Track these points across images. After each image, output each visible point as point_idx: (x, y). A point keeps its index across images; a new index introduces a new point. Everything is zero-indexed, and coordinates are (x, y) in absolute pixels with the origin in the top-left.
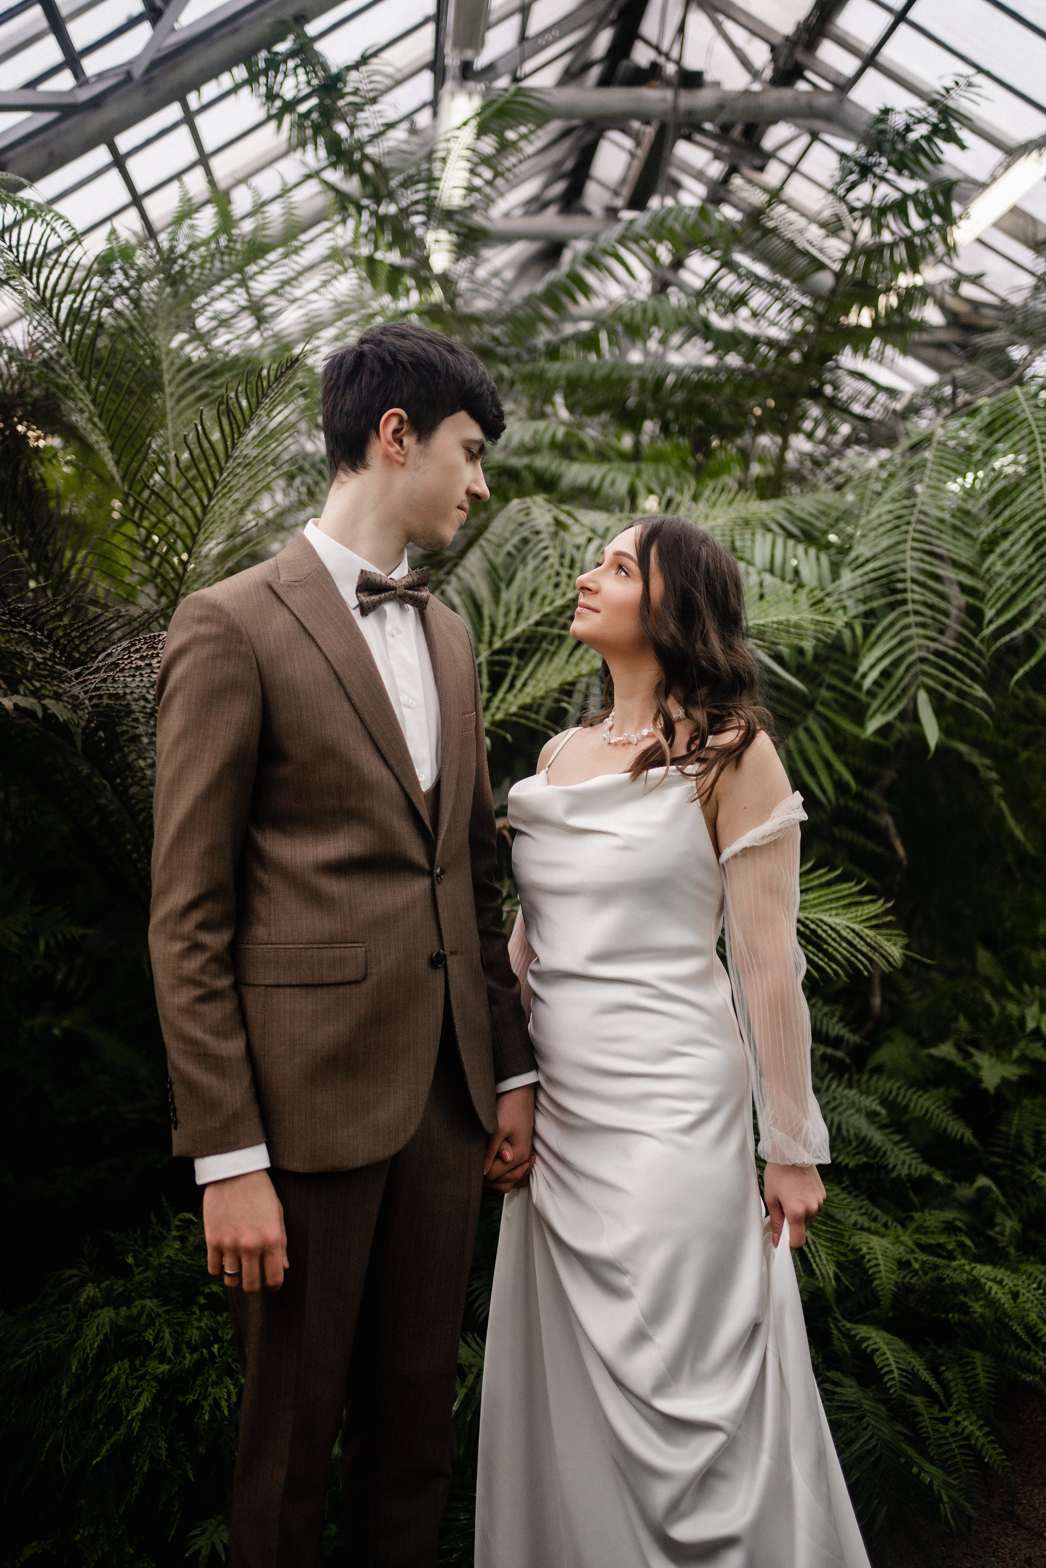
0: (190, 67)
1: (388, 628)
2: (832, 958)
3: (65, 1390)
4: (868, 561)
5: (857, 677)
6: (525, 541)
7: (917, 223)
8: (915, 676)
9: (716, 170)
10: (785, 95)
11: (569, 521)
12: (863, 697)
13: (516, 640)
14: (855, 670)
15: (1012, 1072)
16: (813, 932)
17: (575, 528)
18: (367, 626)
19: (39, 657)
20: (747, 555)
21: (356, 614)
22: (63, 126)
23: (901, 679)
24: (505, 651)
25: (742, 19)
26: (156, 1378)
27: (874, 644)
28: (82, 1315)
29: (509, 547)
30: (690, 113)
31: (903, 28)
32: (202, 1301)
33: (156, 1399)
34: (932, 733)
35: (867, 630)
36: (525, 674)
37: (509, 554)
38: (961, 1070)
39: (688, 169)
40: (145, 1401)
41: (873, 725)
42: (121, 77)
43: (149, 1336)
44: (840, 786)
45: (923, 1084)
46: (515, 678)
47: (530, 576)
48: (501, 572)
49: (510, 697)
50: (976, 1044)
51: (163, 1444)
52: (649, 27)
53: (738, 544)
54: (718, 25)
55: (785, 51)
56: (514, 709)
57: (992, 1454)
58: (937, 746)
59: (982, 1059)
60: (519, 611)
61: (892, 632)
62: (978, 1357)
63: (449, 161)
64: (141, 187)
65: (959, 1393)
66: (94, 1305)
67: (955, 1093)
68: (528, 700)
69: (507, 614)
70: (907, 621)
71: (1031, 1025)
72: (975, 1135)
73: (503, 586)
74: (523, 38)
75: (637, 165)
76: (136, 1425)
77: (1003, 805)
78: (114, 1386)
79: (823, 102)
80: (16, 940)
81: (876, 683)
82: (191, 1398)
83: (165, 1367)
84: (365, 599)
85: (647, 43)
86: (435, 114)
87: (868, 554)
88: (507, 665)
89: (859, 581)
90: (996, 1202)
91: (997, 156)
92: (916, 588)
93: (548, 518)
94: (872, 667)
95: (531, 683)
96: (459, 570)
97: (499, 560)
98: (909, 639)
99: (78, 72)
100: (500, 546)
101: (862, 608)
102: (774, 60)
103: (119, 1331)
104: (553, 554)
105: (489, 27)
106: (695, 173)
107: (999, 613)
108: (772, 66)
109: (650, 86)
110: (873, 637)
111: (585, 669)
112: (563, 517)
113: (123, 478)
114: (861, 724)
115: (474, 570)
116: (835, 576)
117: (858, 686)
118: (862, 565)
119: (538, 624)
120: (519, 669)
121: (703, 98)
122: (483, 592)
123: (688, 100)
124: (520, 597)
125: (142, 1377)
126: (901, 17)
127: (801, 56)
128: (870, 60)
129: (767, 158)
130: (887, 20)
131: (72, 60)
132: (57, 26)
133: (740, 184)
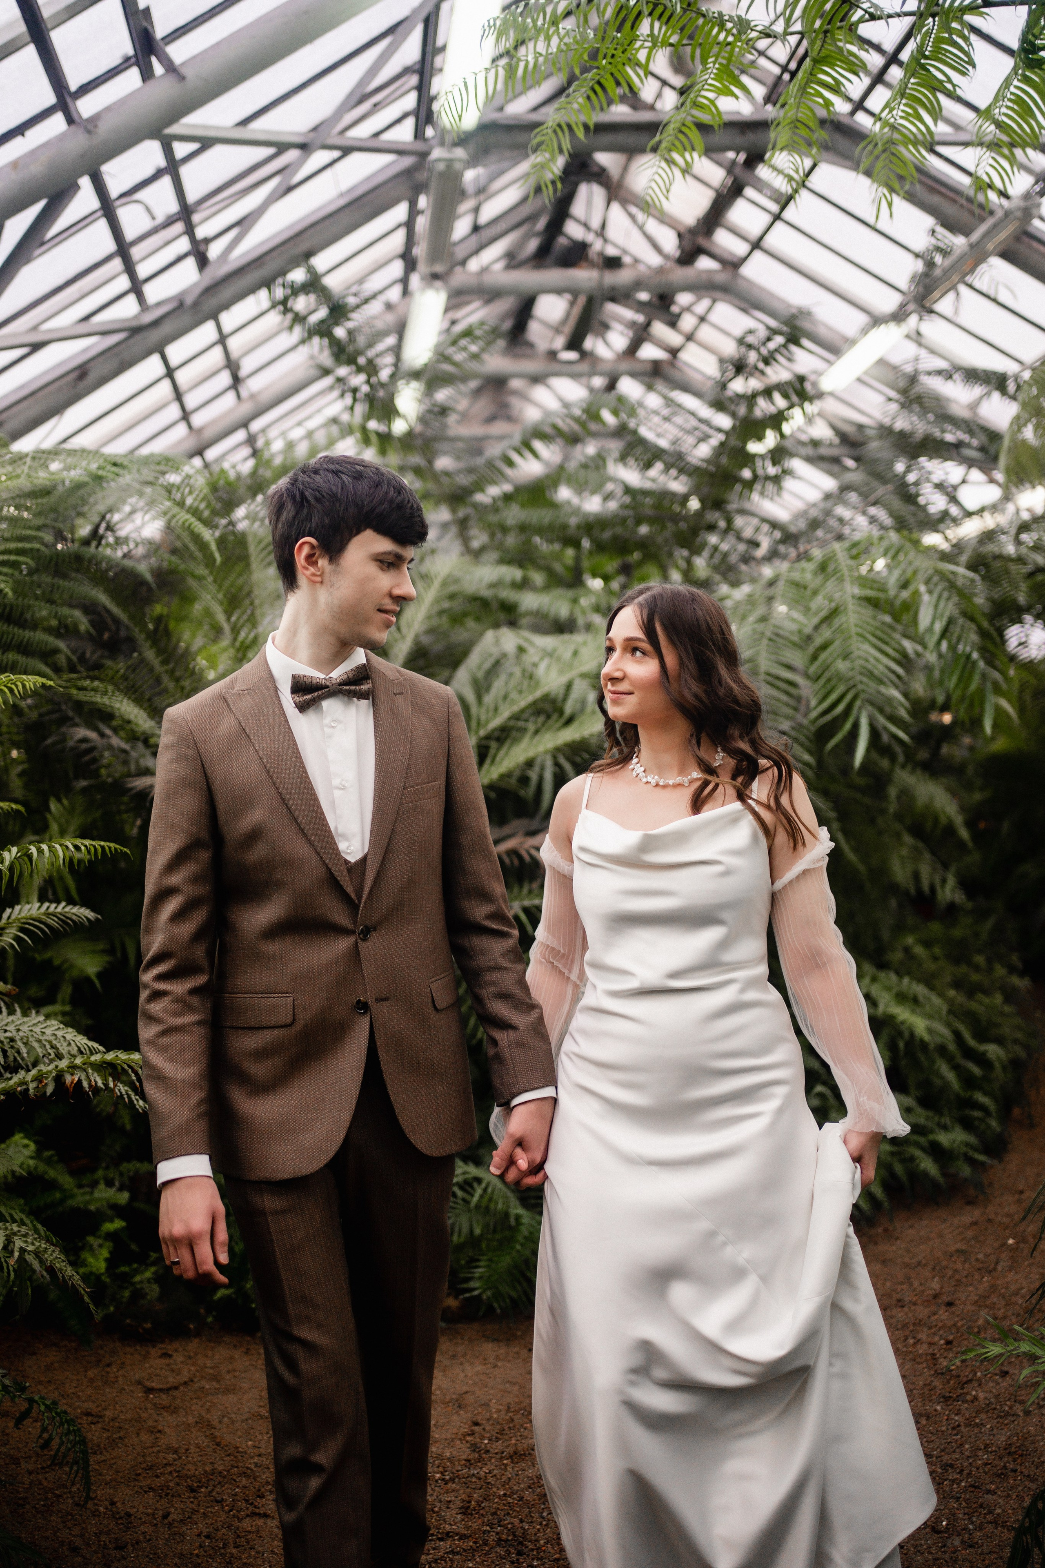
0: (226, 293)
1: (327, 720)
6: (497, 662)
9: (639, 319)
10: (689, 270)
11: (527, 644)
13: (494, 730)
17: (531, 650)
22: (132, 341)
24: (488, 737)
30: (613, 289)
31: (779, 225)
36: (502, 753)
37: (487, 671)
39: (615, 318)
42: (177, 303)
46: (495, 755)
47: (502, 686)
48: (482, 683)
52: (578, 209)
54: (632, 216)
55: (690, 236)
60: (496, 709)
69: (487, 712)
73: (483, 692)
74: (476, 226)
79: (722, 278)
84: (298, 699)
85: (577, 221)
86: (406, 292)
88: (489, 748)
91: (862, 319)
93: (513, 644)
95: (506, 758)
97: (480, 674)
99: (141, 298)
102: (680, 246)
104: (517, 672)
106: (621, 321)
107: (821, 702)
108: (678, 248)
109: (580, 267)
111: (541, 749)
112: (523, 642)
120: (498, 750)
121: (623, 277)
122: (470, 697)
123: (613, 278)
124: (496, 700)
126: (777, 217)
127: (702, 241)
128: (757, 245)
129: (678, 316)
130: (767, 218)
131: (136, 288)
132: (129, 268)
133: (659, 329)
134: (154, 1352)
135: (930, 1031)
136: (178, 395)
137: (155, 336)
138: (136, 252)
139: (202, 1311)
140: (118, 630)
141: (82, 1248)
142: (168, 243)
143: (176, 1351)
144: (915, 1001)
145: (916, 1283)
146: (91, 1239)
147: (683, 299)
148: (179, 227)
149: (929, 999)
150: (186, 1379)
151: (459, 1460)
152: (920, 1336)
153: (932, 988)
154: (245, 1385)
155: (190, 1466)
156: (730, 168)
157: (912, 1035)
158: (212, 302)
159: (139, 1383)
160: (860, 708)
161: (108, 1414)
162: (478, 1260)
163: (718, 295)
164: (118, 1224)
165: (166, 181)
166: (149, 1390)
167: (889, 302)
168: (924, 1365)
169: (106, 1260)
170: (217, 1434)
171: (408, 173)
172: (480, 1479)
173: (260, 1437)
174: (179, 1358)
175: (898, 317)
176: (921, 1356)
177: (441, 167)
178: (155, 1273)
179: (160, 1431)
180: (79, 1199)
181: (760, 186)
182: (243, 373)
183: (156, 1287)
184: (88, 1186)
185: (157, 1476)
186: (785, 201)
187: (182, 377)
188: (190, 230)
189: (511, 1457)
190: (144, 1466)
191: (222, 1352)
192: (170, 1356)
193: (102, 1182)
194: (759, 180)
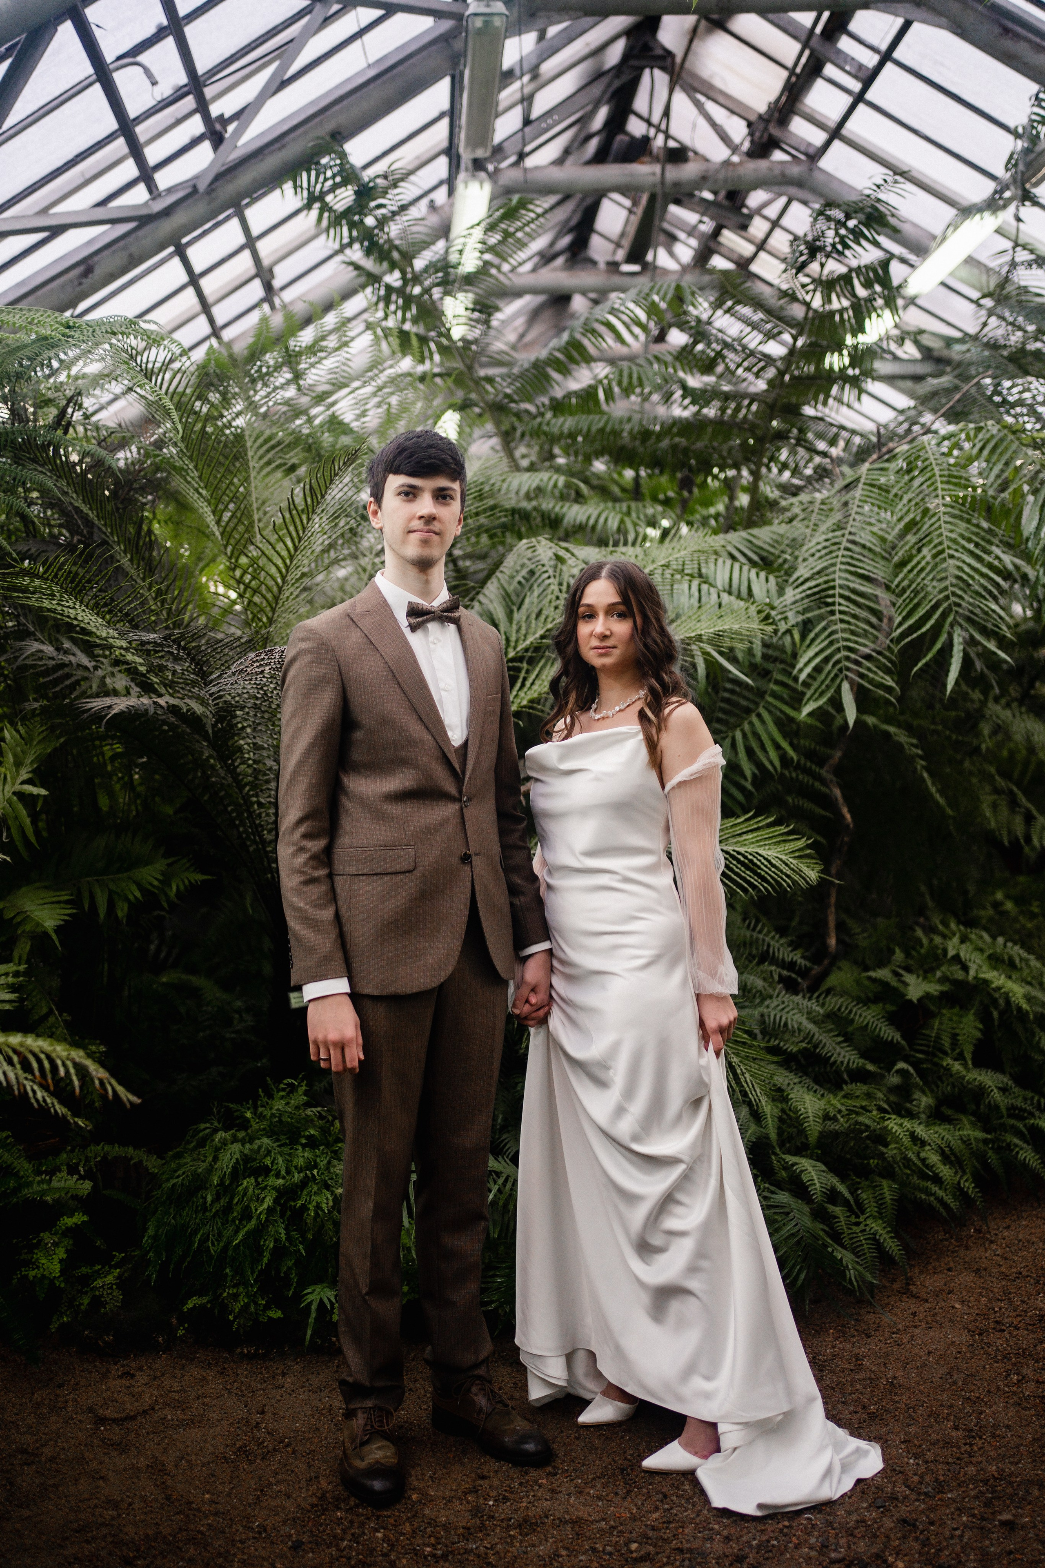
0: (245, 179)
1: (431, 639)
2: (764, 879)
3: (209, 1198)
4: (807, 580)
5: (795, 672)
6: (532, 573)
7: (861, 292)
8: (840, 670)
9: (707, 227)
10: (762, 165)
11: (567, 555)
12: (800, 688)
13: (526, 650)
14: (794, 667)
15: (933, 988)
16: (751, 861)
17: (571, 561)
18: (415, 640)
19: (178, 668)
20: (711, 580)
21: (407, 631)
22: (140, 233)
23: (829, 672)
24: (518, 658)
25: (721, 99)
26: (274, 1188)
27: (809, 646)
28: (217, 1149)
29: (519, 578)
30: (677, 184)
31: (861, 107)
32: (304, 1141)
33: (276, 1201)
34: (851, 714)
35: (803, 637)
36: (533, 676)
37: (520, 583)
38: (895, 989)
39: (681, 225)
40: (268, 1202)
41: (806, 710)
42: (189, 190)
43: (268, 1161)
44: (784, 759)
45: (866, 1001)
46: (525, 679)
47: (536, 601)
48: (514, 598)
49: (522, 694)
50: (908, 970)
51: (283, 1232)
52: (640, 103)
53: (704, 571)
54: (699, 105)
55: (761, 126)
56: (525, 703)
57: (892, 1245)
58: (856, 722)
59: (910, 979)
60: (528, 627)
61: (823, 636)
62: (885, 1183)
63: (465, 253)
64: (198, 269)
65: (871, 1208)
66: (224, 1143)
67: (890, 1008)
68: (536, 695)
69: (518, 631)
70: (834, 628)
71: (951, 953)
72: (903, 1037)
73: (515, 608)
74: (527, 122)
75: (635, 220)
76: (263, 1217)
77: (925, 775)
78: (245, 1194)
79: (795, 171)
80: (156, 883)
81: (809, 676)
82: (299, 1203)
83: (281, 1181)
84: (413, 621)
85: (639, 116)
86: (451, 192)
87: (807, 576)
88: (519, 670)
89: (799, 597)
90: (916, 1085)
91: (950, 213)
92: (842, 601)
93: (550, 554)
94: (806, 664)
95: (538, 682)
96: (481, 597)
97: (510, 589)
98: (837, 641)
99: (151, 186)
100: (512, 577)
101: (800, 618)
102: (751, 134)
103: (246, 1159)
104: (554, 582)
105: (497, 116)
106: (688, 229)
107: (905, 619)
108: (749, 139)
109: (643, 163)
110: (808, 642)
112: (562, 553)
113: (222, 534)
114: (798, 709)
115: (492, 596)
116: (781, 592)
117: (796, 679)
118: (802, 583)
119: (542, 637)
120: (528, 672)
121: (689, 170)
122: (500, 614)
123: (673, 173)
124: (528, 617)
125: (265, 1187)
126: (859, 98)
127: (774, 131)
128: (836, 133)
129: (750, 217)
130: (848, 100)
131: (146, 175)
132: (136, 150)
133: (729, 237)
134: (116, 1370)
135: (1029, 998)
136: (206, 307)
137: (166, 226)
138: (142, 131)
139: (174, 1321)
140: (91, 534)
141: (37, 1246)
142: (179, 122)
143: (140, 1369)
144: (1011, 964)
145: (1017, 1301)
146: (46, 1236)
147: (755, 198)
148: (189, 102)
149: (1027, 961)
150: (146, 1407)
151: (456, 1528)
152: (1025, 1371)
153: (1030, 950)
154: (214, 1416)
155: (130, 1529)
156: (806, 39)
157: (1008, 1001)
158: (229, 189)
159: (91, 1410)
160: (952, 625)
161: (47, 1451)
162: (497, 1268)
163: (793, 191)
164: (78, 1218)
165: (169, 43)
166: (102, 1420)
167: (982, 189)
168: (1033, 1412)
169: (61, 1261)
170: (169, 1482)
171: (444, 39)
172: (479, 1556)
173: (220, 1488)
174: (142, 1378)
175: (993, 204)
176: (1027, 1399)
177: (478, 23)
178: (119, 1277)
179: (102, 1478)
180: (36, 1188)
181: (842, 61)
182: (277, 283)
183: (117, 1294)
184: (46, 1173)
185: (88, 1542)
186: (869, 78)
187: (209, 285)
188: (202, 107)
189: (520, 1526)
190: (75, 1526)
191: (195, 1371)
192: (133, 1376)
193: (64, 1168)
194: (840, 52)
